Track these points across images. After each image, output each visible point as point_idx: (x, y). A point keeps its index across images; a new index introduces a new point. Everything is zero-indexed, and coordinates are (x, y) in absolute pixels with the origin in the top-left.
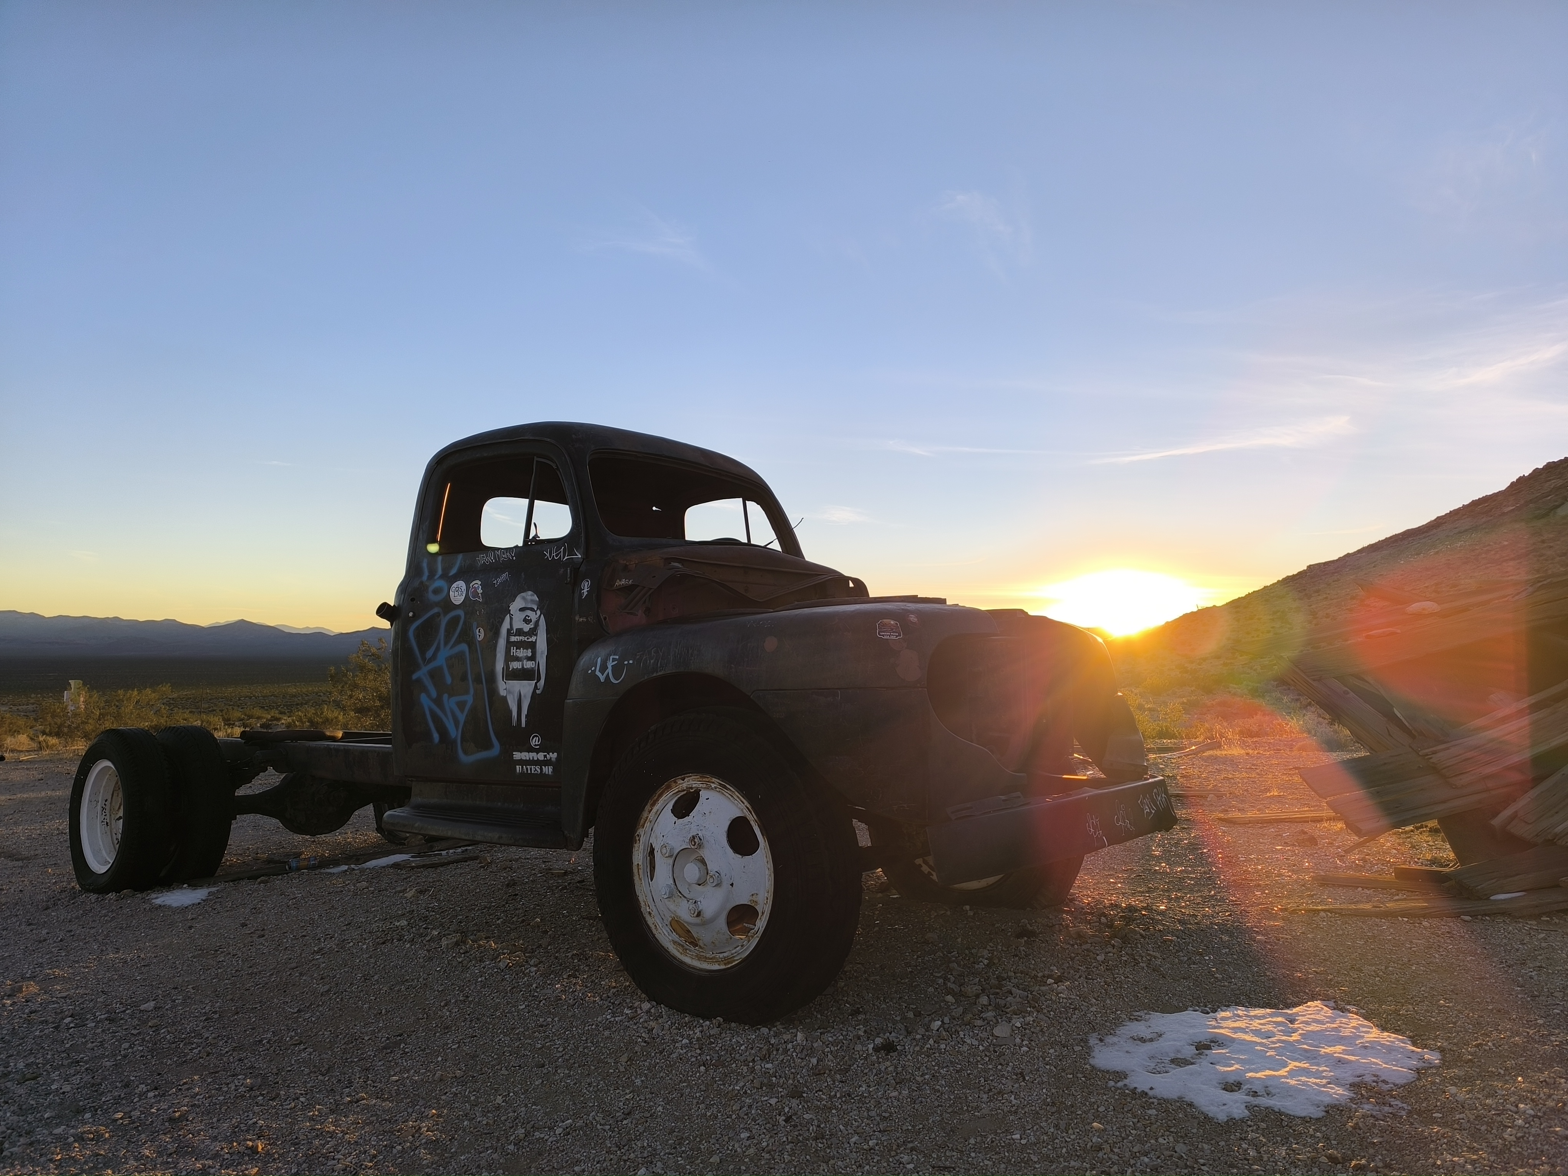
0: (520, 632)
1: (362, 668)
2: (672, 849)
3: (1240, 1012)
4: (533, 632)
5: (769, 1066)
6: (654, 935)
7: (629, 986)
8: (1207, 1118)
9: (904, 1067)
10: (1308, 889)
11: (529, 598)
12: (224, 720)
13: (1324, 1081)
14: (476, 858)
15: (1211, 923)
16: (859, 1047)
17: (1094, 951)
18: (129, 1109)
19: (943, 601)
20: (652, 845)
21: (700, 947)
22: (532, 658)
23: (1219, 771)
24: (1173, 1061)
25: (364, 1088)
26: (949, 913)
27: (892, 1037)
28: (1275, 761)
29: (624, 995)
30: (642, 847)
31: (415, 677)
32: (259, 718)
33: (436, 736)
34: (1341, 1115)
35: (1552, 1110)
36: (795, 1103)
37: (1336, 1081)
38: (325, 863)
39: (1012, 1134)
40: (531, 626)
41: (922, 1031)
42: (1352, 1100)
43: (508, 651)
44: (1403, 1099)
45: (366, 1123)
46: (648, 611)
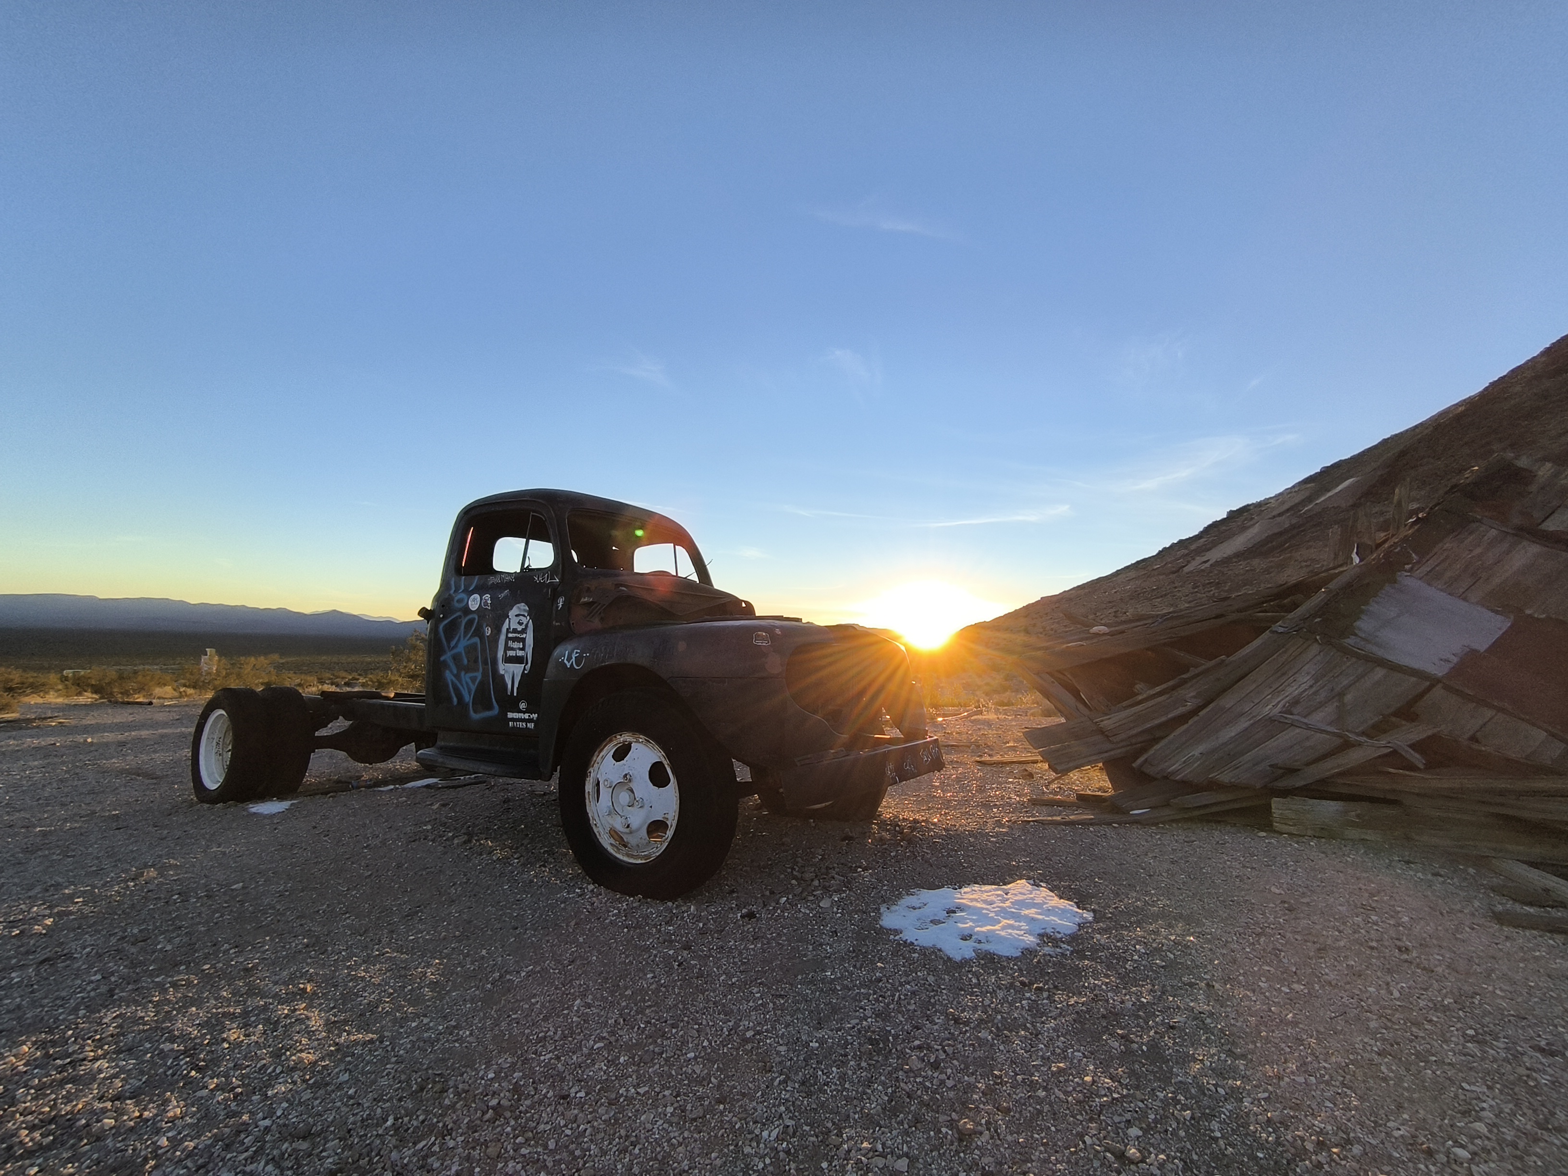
0: (515, 631)
1: (414, 647)
2: (611, 782)
3: (976, 889)
4: (524, 631)
5: (671, 928)
6: (598, 839)
7: (580, 873)
8: (949, 959)
9: (760, 928)
10: (1025, 807)
11: (522, 608)
12: (318, 679)
13: (1022, 932)
14: (484, 782)
15: (964, 830)
16: (731, 916)
17: (889, 849)
18: (214, 962)
19: (801, 619)
20: (598, 779)
21: (629, 848)
23: (979, 729)
24: (931, 922)
25: (389, 945)
26: (799, 824)
27: (754, 908)
28: (1014, 723)
29: (577, 879)
30: (591, 780)
31: (442, 659)
32: (343, 678)
33: (455, 700)
34: (1031, 955)
35: (1155, 949)
36: (685, 952)
37: (1029, 932)
38: (378, 783)
39: (826, 972)
40: (523, 627)
41: (773, 904)
42: (1038, 944)
44: (1069, 943)
45: (387, 970)
46: (602, 619)
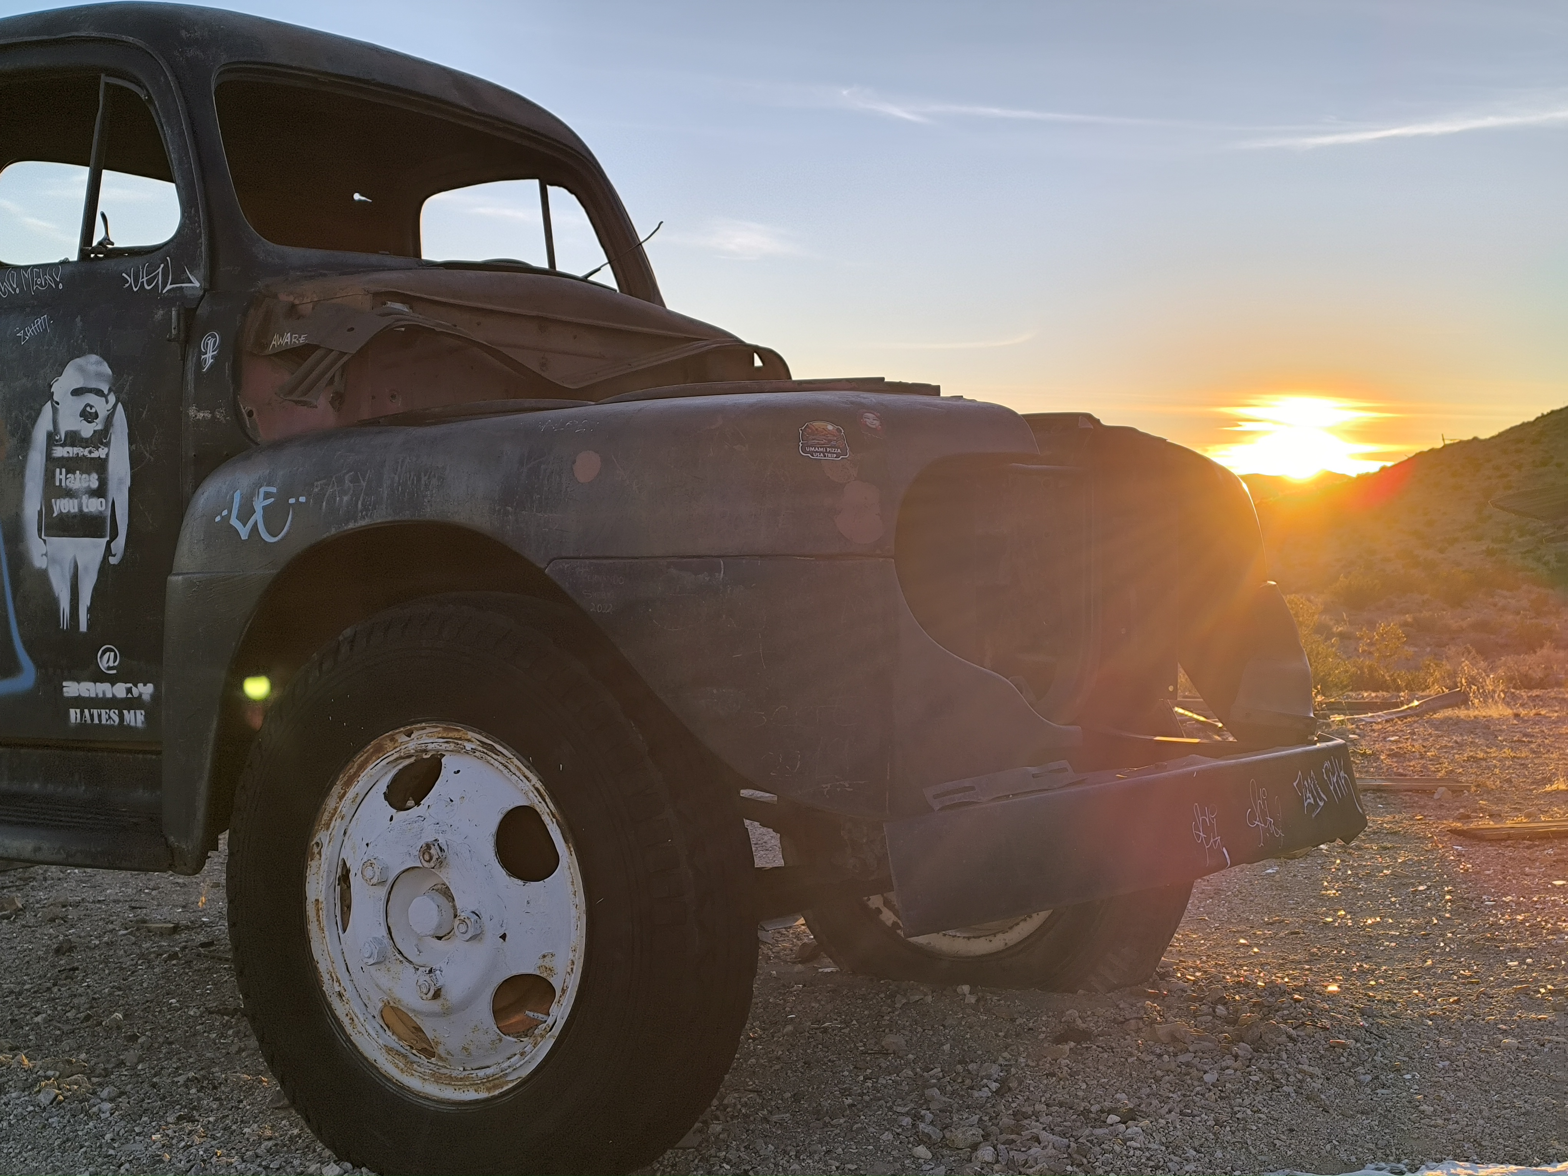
0: (73, 439)
2: (384, 870)
4: (102, 438)
6: (348, 1039)
7: (299, 1136)
11: (92, 368)
15: (1421, 1015)
17: (1199, 1066)
19: (935, 390)
20: (345, 863)
21: (440, 1058)
22: (100, 492)
26: (929, 999)
29: (288, 1152)
30: (324, 867)
40: (98, 425)
43: (49, 477)
46: (338, 400)
